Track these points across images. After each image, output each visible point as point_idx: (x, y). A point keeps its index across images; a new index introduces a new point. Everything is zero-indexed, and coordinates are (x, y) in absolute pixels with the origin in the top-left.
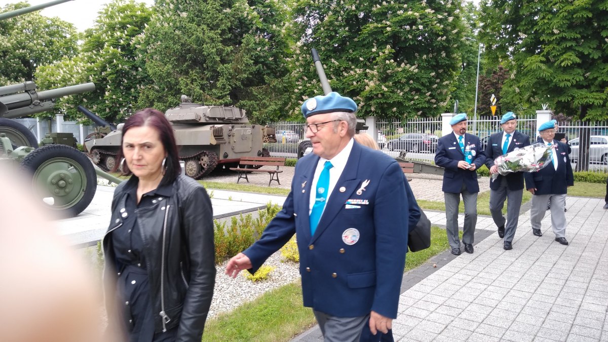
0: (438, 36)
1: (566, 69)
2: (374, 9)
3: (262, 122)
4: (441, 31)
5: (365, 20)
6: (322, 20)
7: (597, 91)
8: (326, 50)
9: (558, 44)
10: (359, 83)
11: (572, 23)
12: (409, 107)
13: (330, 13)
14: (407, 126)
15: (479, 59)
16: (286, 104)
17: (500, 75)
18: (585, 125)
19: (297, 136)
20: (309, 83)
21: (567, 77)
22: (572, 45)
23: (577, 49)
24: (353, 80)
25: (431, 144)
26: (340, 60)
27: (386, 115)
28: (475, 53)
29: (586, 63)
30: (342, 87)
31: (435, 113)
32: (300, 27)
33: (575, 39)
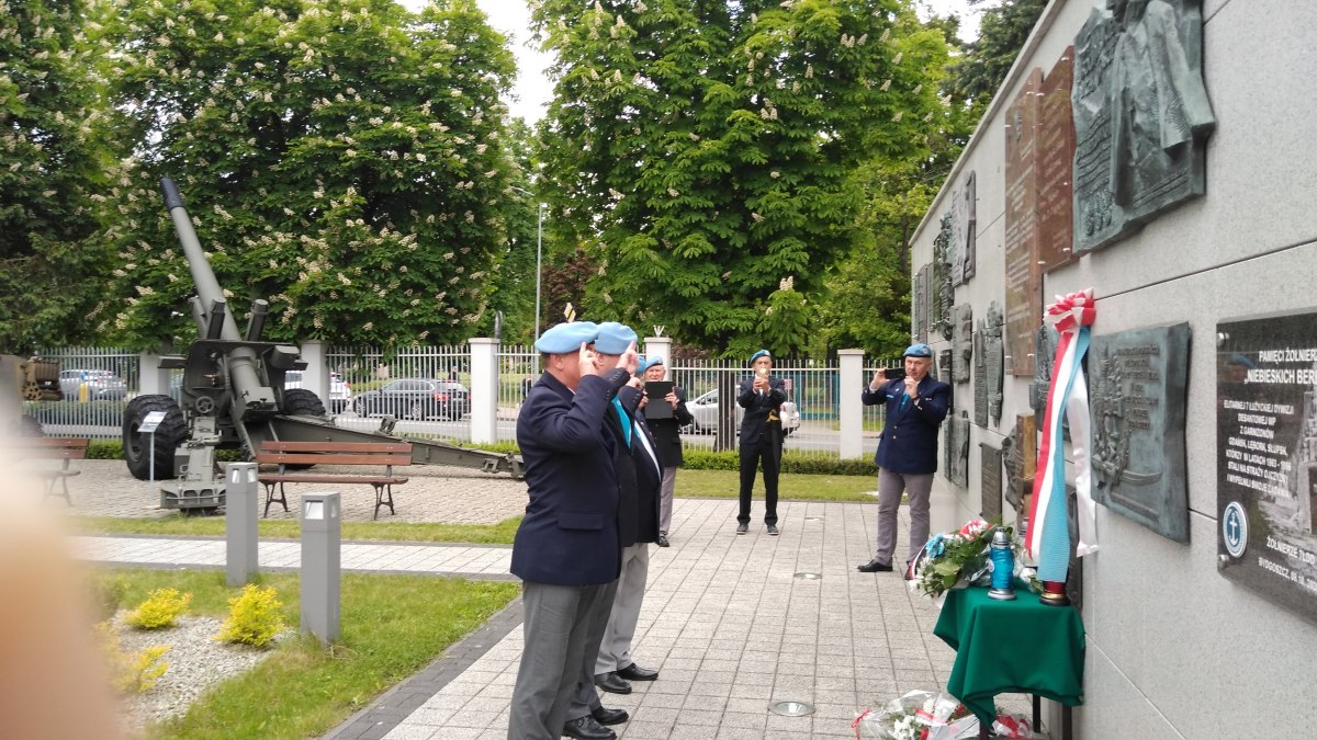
0: (459, 179)
1: (692, 263)
2: (316, 106)
3: (22, 346)
4: (463, 170)
5: (297, 127)
6: (188, 115)
7: (743, 306)
8: (199, 184)
9: (677, 216)
10: (284, 264)
11: (698, 180)
12: (400, 321)
13: (210, 102)
14: (396, 363)
15: (540, 233)
16: (89, 305)
17: (580, 267)
18: (727, 366)
19: (121, 384)
20: (156, 258)
21: (695, 279)
22: (700, 220)
23: (708, 228)
24: (270, 257)
25: (449, 402)
26: (235, 209)
27: (350, 337)
28: (533, 219)
29: (724, 255)
30: (242, 270)
31: (457, 336)
32: (131, 125)
33: (705, 210)
